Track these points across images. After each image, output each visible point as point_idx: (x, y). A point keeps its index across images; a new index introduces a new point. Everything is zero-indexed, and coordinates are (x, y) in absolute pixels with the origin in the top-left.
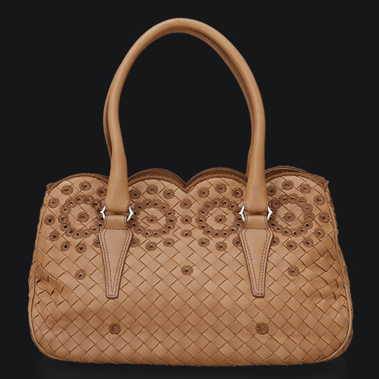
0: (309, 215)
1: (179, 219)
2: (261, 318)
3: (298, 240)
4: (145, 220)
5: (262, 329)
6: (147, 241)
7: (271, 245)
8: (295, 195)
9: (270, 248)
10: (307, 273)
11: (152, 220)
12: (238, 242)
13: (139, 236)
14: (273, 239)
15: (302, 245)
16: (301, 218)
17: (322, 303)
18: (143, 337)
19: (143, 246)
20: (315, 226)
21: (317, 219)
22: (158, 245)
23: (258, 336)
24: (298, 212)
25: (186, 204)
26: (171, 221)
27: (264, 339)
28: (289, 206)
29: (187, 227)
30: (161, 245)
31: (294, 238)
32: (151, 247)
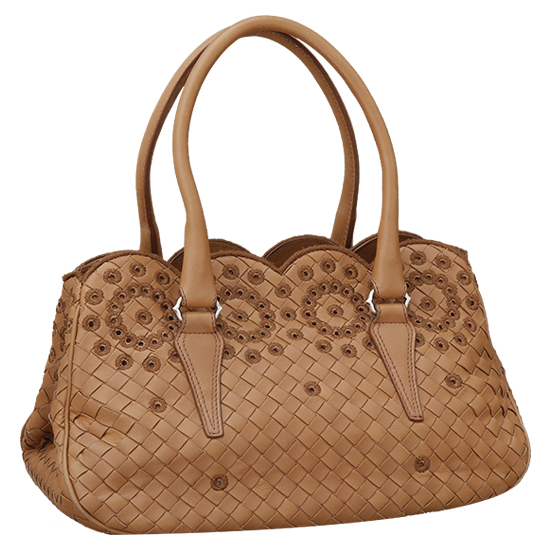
0: (453, 300)
1: (277, 313)
3: (448, 336)
4: (231, 317)
5: (421, 464)
6: (245, 349)
7: (416, 346)
8: (432, 272)
9: (415, 350)
11: (240, 317)
12: (370, 344)
13: (233, 342)
14: (416, 338)
15: (454, 342)
16: (444, 305)
18: (262, 490)
19: (241, 356)
20: (463, 316)
21: (464, 304)
22: (262, 354)
23: (416, 475)
24: (439, 296)
25: (283, 291)
26: (267, 317)
27: (422, 477)
28: (424, 287)
29: (293, 325)
30: (265, 354)
31: (441, 335)
32: (252, 357)
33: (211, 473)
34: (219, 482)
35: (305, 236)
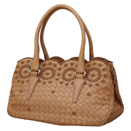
0: (100, 75)
1: (56, 74)
2: (74, 110)
3: (94, 83)
4: (45, 74)
6: (43, 81)
7: (83, 85)
8: (96, 68)
9: (83, 86)
10: (94, 96)
11: (48, 74)
12: (72, 83)
13: (41, 80)
14: (85, 83)
15: (94, 86)
16: (97, 76)
17: (98, 107)
18: (37, 113)
19: (42, 83)
20: (101, 79)
21: (102, 76)
22: (46, 83)
23: (73, 116)
24: (96, 73)
26: (54, 75)
28: (94, 71)
29: (58, 77)
31: (92, 83)
32: (44, 83)
33: (27, 107)
34: (29, 110)
35: (77, 57)
